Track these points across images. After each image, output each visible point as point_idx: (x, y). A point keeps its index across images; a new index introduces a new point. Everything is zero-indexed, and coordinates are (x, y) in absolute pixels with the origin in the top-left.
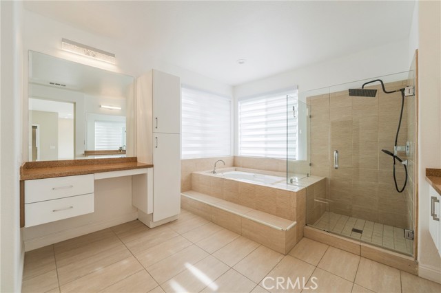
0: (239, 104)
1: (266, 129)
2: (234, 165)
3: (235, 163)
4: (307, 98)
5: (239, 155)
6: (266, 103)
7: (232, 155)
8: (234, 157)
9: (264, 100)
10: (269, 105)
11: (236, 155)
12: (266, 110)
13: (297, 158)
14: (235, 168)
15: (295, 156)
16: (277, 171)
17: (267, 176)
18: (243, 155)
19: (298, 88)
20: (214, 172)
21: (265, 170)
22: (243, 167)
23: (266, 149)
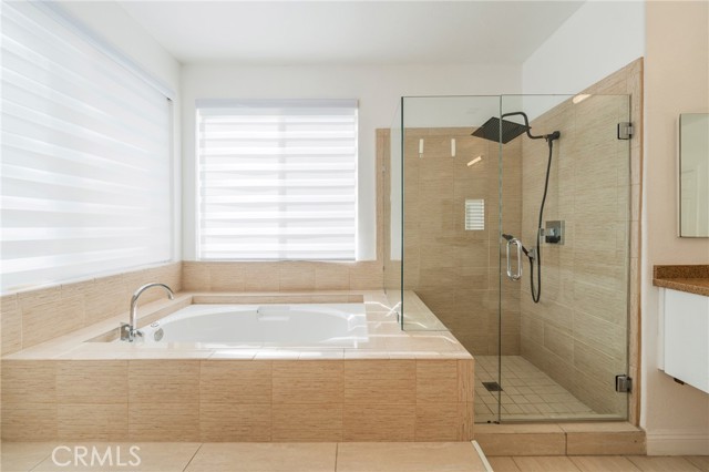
0: (199, 119)
1: (283, 190)
2: (183, 288)
3: (187, 281)
4: (377, 130)
5: (199, 257)
6: (283, 127)
7: (177, 259)
8: (183, 265)
9: (275, 119)
10: (289, 134)
11: (188, 258)
12: (283, 142)
13: (358, 257)
14: (187, 296)
15: (353, 252)
16: (312, 289)
17: (294, 307)
18: (209, 256)
19: (358, 106)
20: (126, 333)
21: (281, 290)
22: (213, 290)
23: (283, 239)
